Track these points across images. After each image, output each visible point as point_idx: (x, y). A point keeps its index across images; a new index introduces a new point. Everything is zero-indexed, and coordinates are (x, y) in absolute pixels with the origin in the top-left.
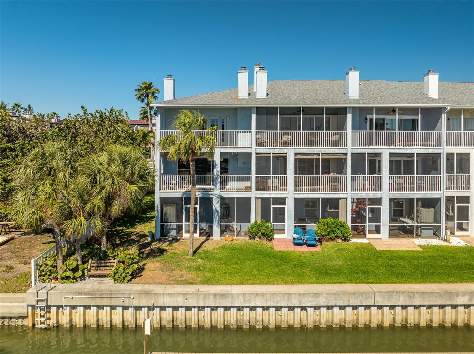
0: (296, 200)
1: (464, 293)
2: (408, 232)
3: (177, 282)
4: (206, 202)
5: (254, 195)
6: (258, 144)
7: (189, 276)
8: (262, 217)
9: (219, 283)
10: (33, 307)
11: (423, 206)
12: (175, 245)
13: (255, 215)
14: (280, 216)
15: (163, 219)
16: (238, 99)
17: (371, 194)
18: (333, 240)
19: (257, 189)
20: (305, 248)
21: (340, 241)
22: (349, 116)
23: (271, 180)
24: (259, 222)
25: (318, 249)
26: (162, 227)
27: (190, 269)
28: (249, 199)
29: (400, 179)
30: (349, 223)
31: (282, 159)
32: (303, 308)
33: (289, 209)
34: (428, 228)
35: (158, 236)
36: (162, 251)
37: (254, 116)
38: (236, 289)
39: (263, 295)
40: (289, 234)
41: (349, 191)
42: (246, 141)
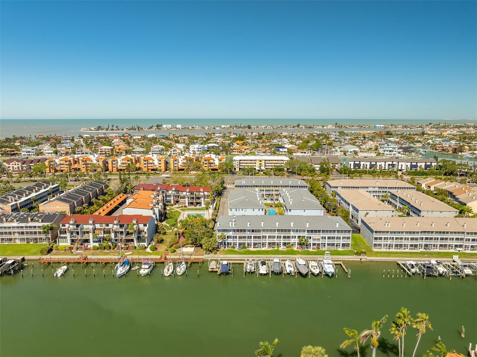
0: (239, 242)
2: (256, 248)
4: (225, 243)
5: (232, 242)
6: (233, 234)
10: (205, 257)
11: (258, 244)
12: (220, 249)
13: (232, 245)
14: (236, 245)
16: (230, 227)
17: (250, 242)
18: (244, 249)
20: (239, 250)
23: (235, 239)
25: (241, 250)
26: (218, 246)
27: (223, 253)
29: (255, 240)
30: (247, 246)
31: (236, 236)
33: (238, 244)
34: (259, 247)
35: (217, 248)
36: (218, 250)
37: (232, 230)
40: (237, 248)
41: (247, 241)
42: (231, 234)
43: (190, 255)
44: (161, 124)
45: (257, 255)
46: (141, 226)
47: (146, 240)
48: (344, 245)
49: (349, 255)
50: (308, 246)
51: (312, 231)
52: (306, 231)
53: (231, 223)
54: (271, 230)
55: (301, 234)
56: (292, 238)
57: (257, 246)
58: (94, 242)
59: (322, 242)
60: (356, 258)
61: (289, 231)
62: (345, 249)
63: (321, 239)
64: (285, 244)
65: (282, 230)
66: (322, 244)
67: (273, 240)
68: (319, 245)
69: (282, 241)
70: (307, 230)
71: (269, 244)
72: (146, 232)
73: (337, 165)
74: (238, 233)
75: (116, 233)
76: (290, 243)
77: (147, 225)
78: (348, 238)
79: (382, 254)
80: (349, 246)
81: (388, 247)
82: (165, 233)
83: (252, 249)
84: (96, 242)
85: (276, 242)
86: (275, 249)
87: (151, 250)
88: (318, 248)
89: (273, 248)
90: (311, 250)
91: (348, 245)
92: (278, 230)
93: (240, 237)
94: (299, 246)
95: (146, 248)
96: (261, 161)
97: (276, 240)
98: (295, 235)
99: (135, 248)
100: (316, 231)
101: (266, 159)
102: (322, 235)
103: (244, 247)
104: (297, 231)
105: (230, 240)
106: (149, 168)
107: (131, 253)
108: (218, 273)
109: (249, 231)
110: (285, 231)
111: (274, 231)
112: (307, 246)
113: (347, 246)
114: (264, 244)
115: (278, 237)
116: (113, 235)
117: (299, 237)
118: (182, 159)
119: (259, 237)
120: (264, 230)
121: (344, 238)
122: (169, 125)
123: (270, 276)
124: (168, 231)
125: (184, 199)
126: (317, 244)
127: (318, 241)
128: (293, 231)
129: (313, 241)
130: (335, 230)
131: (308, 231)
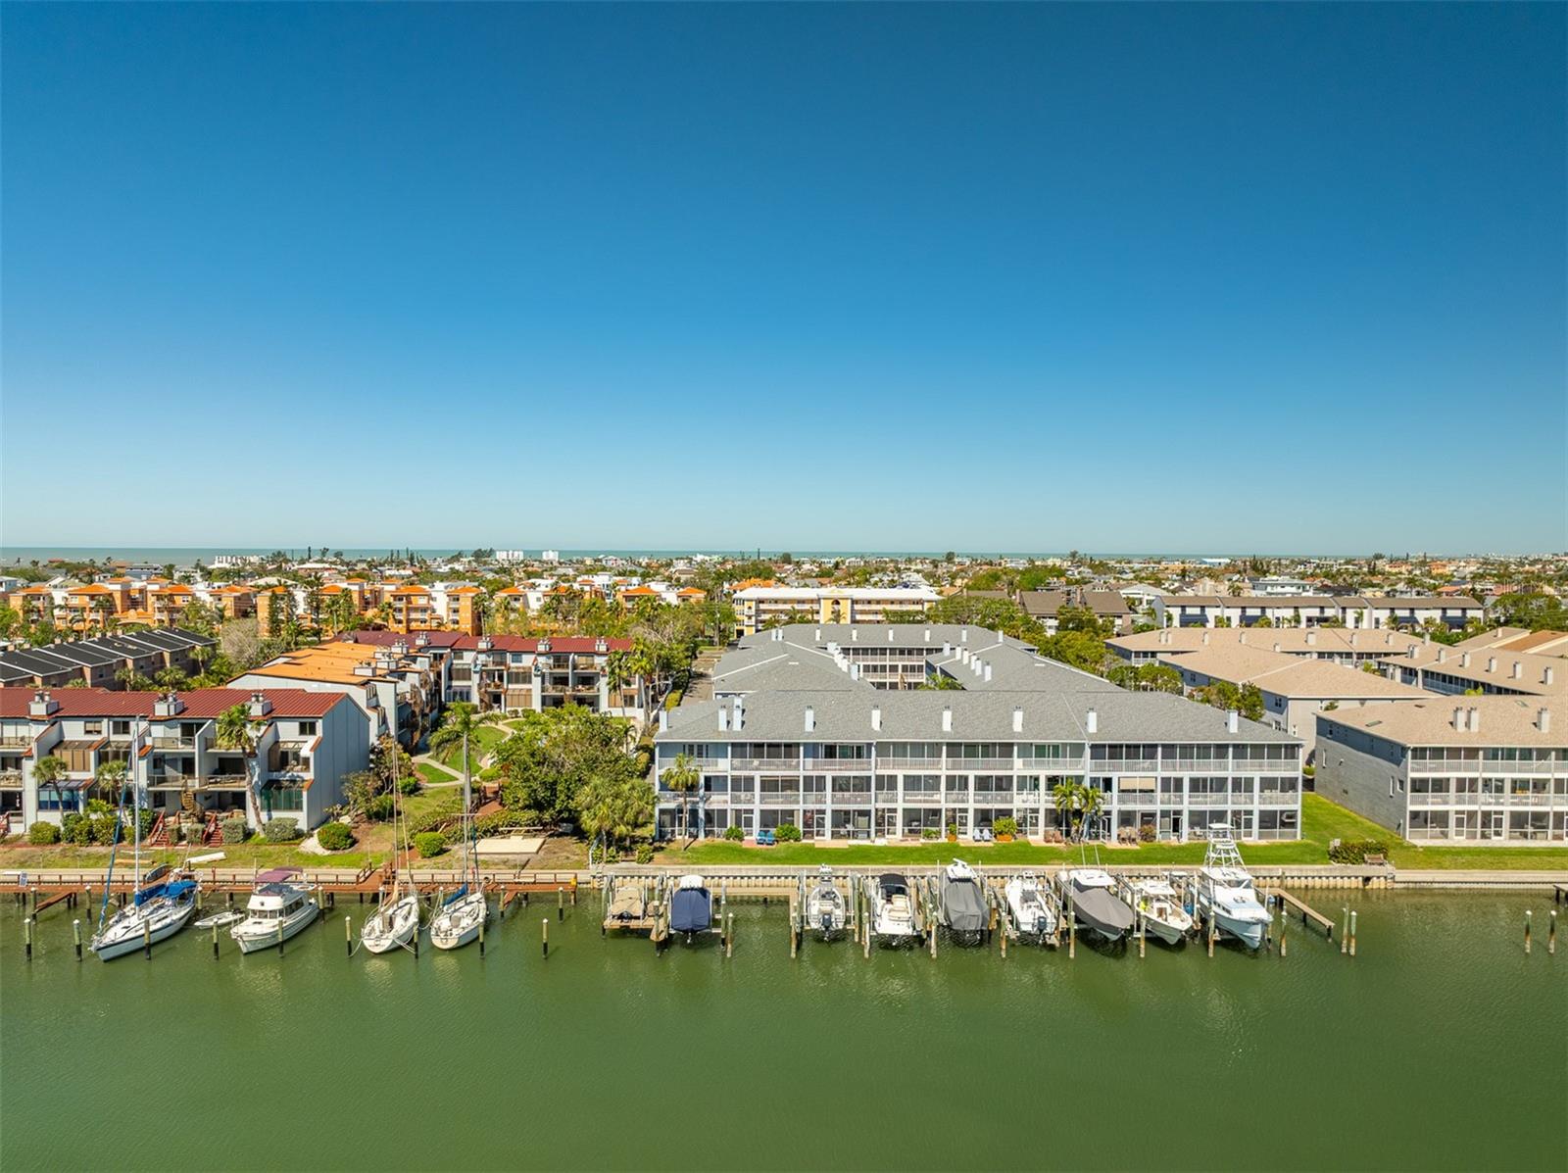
0: (762, 811)
1: (841, 870)
2: (848, 835)
3: (675, 864)
4: (694, 812)
5: (729, 807)
6: (733, 769)
7: (684, 861)
8: (736, 824)
9: (701, 864)
10: (594, 877)
11: (859, 815)
12: (671, 844)
13: (730, 822)
14: (749, 823)
15: (661, 825)
16: (719, 732)
17: (818, 807)
18: (787, 840)
19: (732, 803)
20: (765, 846)
21: (792, 841)
22: (802, 748)
23: (743, 795)
24: (734, 827)
25: (774, 847)
26: (660, 831)
27: (683, 858)
28: (726, 810)
29: (839, 794)
30: (801, 829)
31: (750, 780)
32: (749, 877)
33: (756, 818)
34: (863, 832)
35: (657, 838)
36: (662, 848)
37: (729, 748)
38: (710, 867)
39: (726, 869)
40: (755, 836)
41: (801, 804)
42: (724, 766)
43: (515, 867)
44: (491, 550)
45: (851, 863)
46: (288, 731)
47: (305, 794)
48: (1269, 820)
49: (1306, 863)
50: (1099, 824)
51: (1115, 751)
52: (1088, 751)
53: (723, 715)
54: (918, 749)
55: (1064, 769)
56: (1021, 788)
57: (850, 827)
58: (42, 806)
59: (1166, 807)
60: (1343, 876)
61: (1006, 749)
62: (1278, 841)
63: (1159, 794)
64: (984, 818)
65: (971, 749)
66: (1165, 814)
67: (925, 801)
68: (1148, 818)
69: (972, 802)
70: (1093, 747)
71: (911, 817)
72: (306, 761)
73: (1118, 622)
74: (756, 762)
75: (158, 762)
76: (1008, 813)
77: (319, 725)
78: (1289, 785)
79: (1460, 860)
80: (1293, 825)
81: (1479, 830)
82: (414, 790)
83: (826, 841)
84: (54, 806)
85: (943, 806)
86: (939, 841)
87: (325, 844)
88: (1148, 837)
89: (928, 836)
90: (1113, 844)
91: (1287, 821)
92: (954, 749)
93: (769, 785)
94: (1052, 829)
95: (299, 835)
96: (838, 603)
97: (942, 800)
98: (1034, 773)
99: (248, 835)
100: (1133, 750)
101: (855, 597)
102: (1161, 769)
103: (790, 835)
104: (1041, 750)
105: (718, 801)
106: (414, 625)
107: (221, 855)
108: (653, 937)
109: (812, 750)
110: (988, 749)
111: (934, 749)
112: (1092, 824)
113: (1283, 824)
114: (884, 822)
115: (951, 782)
116: (139, 775)
117: (1052, 781)
118: (540, 595)
119: (862, 784)
120: (883, 749)
121: (1268, 784)
122: (516, 553)
123: (933, 951)
124: (430, 785)
125: (524, 682)
126: (1143, 815)
127: (1143, 802)
128: (1025, 750)
129: (1121, 801)
130: (1226, 746)
131: (1097, 750)
